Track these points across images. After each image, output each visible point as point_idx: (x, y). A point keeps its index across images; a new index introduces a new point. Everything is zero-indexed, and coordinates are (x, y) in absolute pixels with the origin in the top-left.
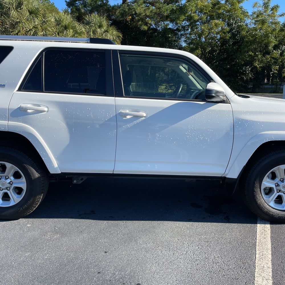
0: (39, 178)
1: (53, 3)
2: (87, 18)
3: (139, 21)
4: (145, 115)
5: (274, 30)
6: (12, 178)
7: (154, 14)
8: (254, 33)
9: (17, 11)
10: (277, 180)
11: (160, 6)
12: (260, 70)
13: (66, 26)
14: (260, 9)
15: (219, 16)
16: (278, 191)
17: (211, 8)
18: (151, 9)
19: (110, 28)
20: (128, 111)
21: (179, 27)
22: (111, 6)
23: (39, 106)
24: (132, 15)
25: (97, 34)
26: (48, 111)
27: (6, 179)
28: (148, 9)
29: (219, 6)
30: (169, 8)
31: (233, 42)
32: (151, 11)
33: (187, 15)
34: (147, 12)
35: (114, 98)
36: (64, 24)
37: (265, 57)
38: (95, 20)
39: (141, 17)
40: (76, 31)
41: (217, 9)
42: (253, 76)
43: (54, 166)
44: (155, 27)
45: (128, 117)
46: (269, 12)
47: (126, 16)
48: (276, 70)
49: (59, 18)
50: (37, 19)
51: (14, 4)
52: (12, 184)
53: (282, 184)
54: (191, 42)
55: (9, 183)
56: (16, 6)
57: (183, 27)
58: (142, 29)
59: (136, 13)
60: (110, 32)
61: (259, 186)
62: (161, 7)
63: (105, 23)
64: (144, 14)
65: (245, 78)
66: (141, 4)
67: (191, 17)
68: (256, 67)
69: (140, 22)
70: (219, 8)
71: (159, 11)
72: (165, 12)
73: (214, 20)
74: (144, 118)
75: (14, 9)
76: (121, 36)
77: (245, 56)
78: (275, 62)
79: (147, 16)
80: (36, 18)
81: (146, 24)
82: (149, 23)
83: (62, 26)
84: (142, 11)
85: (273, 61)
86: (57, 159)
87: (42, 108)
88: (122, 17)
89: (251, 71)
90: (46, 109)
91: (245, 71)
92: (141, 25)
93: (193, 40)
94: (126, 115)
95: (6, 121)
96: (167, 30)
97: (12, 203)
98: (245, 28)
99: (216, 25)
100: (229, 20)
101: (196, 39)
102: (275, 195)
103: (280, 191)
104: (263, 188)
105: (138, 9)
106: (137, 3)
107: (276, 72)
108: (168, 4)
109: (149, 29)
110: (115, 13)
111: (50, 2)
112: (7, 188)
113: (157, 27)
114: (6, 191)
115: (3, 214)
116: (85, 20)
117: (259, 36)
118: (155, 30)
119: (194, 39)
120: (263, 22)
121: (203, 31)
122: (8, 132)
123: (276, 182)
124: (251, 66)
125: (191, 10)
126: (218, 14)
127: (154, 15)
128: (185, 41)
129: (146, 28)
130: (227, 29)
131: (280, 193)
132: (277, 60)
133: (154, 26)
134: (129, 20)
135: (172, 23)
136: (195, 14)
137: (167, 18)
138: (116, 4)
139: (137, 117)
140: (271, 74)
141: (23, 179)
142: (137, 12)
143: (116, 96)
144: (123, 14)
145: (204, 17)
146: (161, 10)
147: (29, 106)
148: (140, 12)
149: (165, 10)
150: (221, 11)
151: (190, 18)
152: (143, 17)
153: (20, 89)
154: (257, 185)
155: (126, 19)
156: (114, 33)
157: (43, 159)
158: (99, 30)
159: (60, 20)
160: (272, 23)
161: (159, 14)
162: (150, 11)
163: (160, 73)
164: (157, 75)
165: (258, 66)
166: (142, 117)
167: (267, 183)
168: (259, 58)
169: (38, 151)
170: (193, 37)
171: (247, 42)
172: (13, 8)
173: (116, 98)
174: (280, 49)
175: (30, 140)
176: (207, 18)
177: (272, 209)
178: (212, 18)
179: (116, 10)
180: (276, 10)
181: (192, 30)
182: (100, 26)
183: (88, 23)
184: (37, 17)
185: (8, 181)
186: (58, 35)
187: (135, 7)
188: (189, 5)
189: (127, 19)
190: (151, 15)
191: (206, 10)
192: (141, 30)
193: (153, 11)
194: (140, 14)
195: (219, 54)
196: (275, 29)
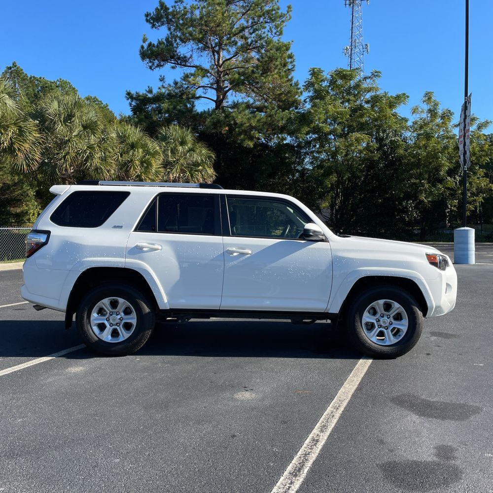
0: (149, 313)
1: (106, 104)
2: (163, 131)
3: (240, 134)
4: (250, 252)
5: (446, 148)
6: (122, 314)
7: (262, 123)
8: (415, 152)
9: (66, 125)
10: (378, 316)
11: (272, 113)
12: (429, 207)
13: (133, 143)
14: (424, 116)
15: (362, 127)
16: (379, 326)
17: (348, 116)
18: (258, 118)
19: (198, 145)
20: (234, 249)
21: (301, 142)
22: (198, 113)
23: (153, 244)
24: (229, 125)
25: (178, 153)
26: (161, 250)
27: (117, 315)
28: (253, 117)
29: (361, 113)
30: (285, 116)
31: (385, 164)
32: (259, 121)
33: (312, 125)
34: (252, 121)
35: (222, 237)
36: (131, 140)
37: (435, 187)
38: (174, 133)
39: (243, 128)
40: (147, 151)
41: (358, 117)
42: (418, 216)
43: (164, 301)
44: (264, 142)
45: (235, 254)
46: (439, 120)
47: (221, 127)
48: (455, 206)
49: (122, 133)
50: (94, 135)
51: (63, 116)
52: (122, 320)
53: (382, 319)
54: (320, 165)
55: (120, 319)
56: (64, 118)
57: (308, 143)
58: (245, 146)
59: (236, 124)
60: (198, 151)
61: (359, 321)
62: (273, 115)
63: (189, 138)
64: (248, 125)
65: (407, 219)
66: (244, 110)
67: (319, 129)
68: (423, 201)
69: (242, 136)
70: (362, 116)
71: (270, 121)
72: (279, 121)
73: (354, 132)
74: (249, 255)
75: (61, 123)
76: (213, 156)
77: (405, 185)
78: (452, 195)
79: (251, 128)
80: (92, 136)
81: (251, 138)
82: (256, 138)
83: (127, 144)
84: (245, 120)
85: (448, 193)
86: (168, 294)
87: (156, 246)
88: (215, 128)
89: (416, 207)
90: (160, 248)
91: (406, 207)
92: (243, 140)
93: (322, 161)
94: (232, 252)
95: (124, 258)
96: (282, 148)
97: (121, 339)
98: (402, 144)
99: (357, 140)
100: (378, 132)
101: (329, 159)
102: (377, 330)
103: (381, 326)
104: (363, 322)
105: (239, 117)
106: (238, 109)
107: (455, 209)
108: (283, 111)
109: (255, 145)
110: (205, 122)
111: (102, 104)
112: (117, 324)
113: (268, 142)
114: (116, 327)
115: (113, 349)
116: (160, 133)
117: (424, 157)
118: (265, 146)
119: (325, 161)
120: (428, 137)
121: (338, 148)
122: (125, 268)
123: (376, 318)
124: (416, 200)
125: (319, 119)
126: (361, 124)
127: (263, 125)
128: (312, 163)
129: (251, 144)
130: (375, 145)
131: (381, 329)
132: (456, 191)
133: (263, 139)
134: (225, 132)
135: (291, 137)
136: (324, 125)
137: (282, 130)
138: (206, 110)
139: (243, 254)
140: (448, 212)
141: (134, 315)
142: (238, 122)
143: (224, 235)
144: (217, 124)
145: (339, 129)
146: (273, 119)
147: (145, 244)
148: (242, 122)
149: (280, 119)
150: (364, 120)
151: (317, 130)
152: (246, 129)
153: (135, 230)
154: (358, 319)
155: (221, 131)
156: (203, 152)
157: (154, 294)
158: (180, 148)
159: (125, 136)
160: (444, 137)
161: (270, 124)
162: (256, 120)
163: (273, 211)
164: (269, 213)
165: (426, 201)
166: (248, 254)
167: (367, 317)
168: (425, 189)
169: (150, 286)
170: (323, 156)
171: (407, 164)
172: (61, 121)
173: (224, 237)
174: (459, 174)
175: (144, 276)
176: (343, 130)
177: (374, 344)
178: (352, 129)
179: (206, 118)
180: (449, 119)
181: (322, 146)
182: (183, 143)
183: (165, 138)
184: (94, 133)
185: (119, 317)
186: (121, 157)
187: (234, 114)
188: (316, 111)
189: (223, 132)
190: (259, 126)
191: (342, 118)
192: (243, 146)
193: (262, 120)
194: (242, 125)
195: (364, 181)
196: (448, 146)
